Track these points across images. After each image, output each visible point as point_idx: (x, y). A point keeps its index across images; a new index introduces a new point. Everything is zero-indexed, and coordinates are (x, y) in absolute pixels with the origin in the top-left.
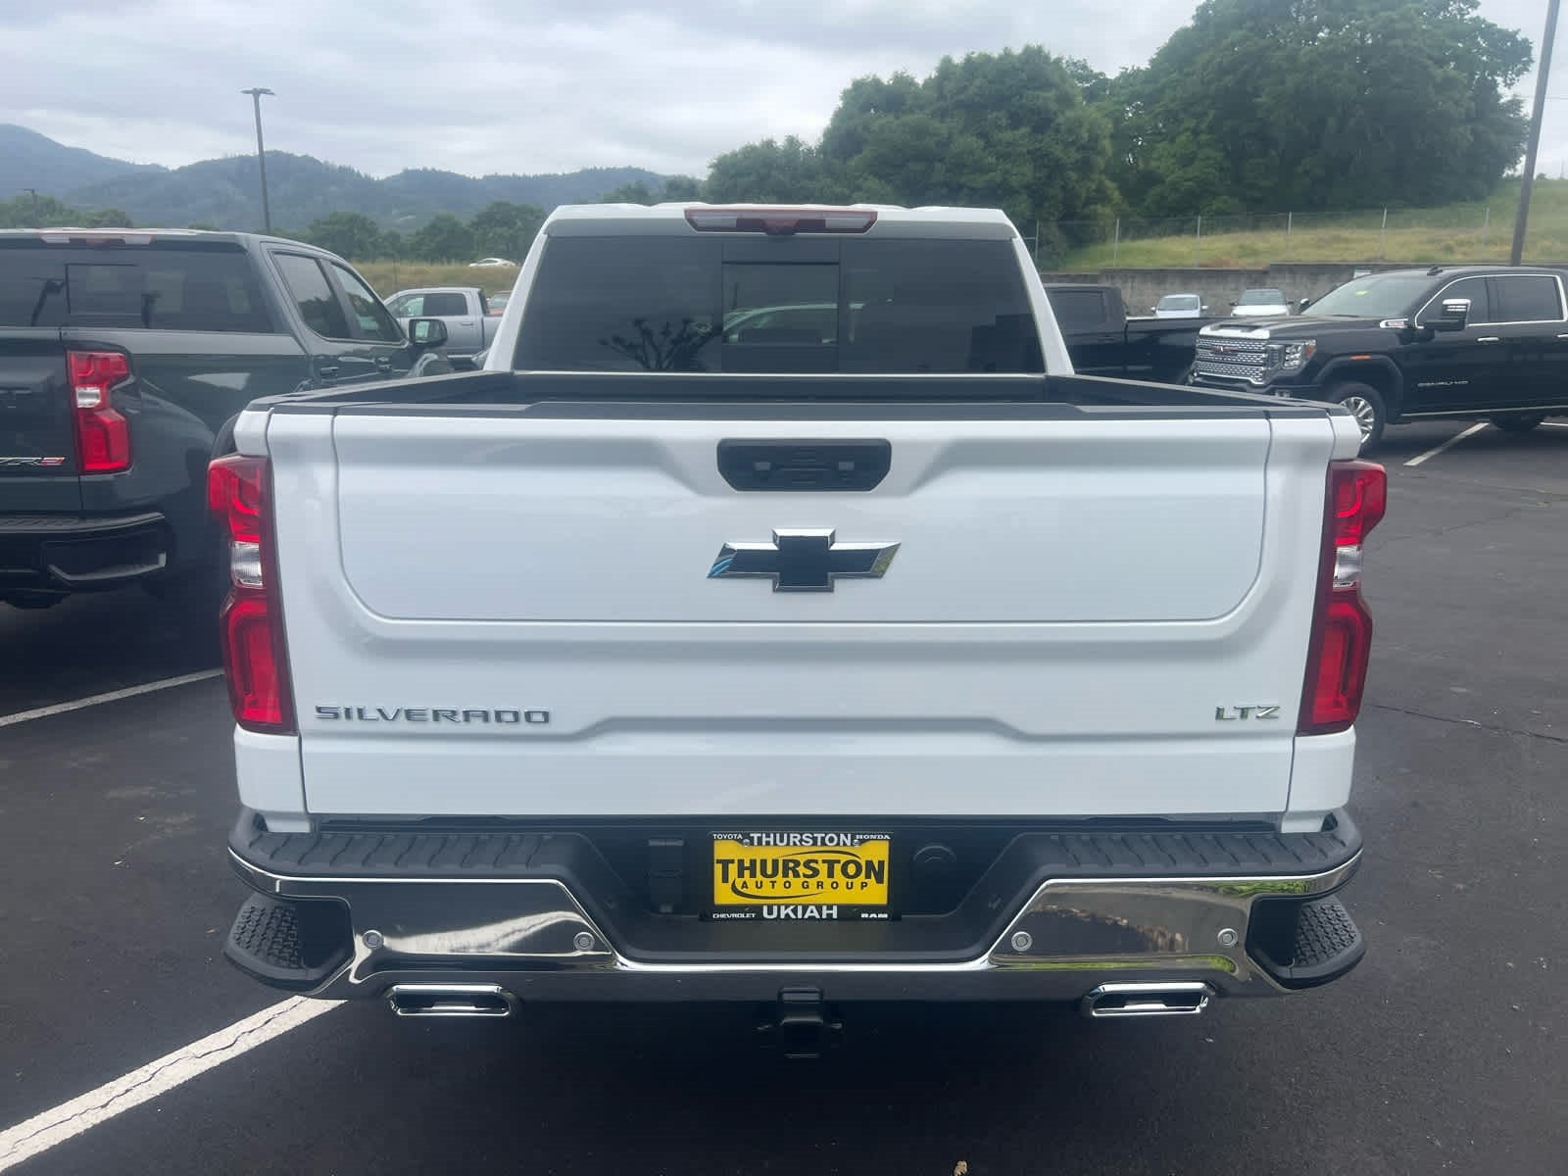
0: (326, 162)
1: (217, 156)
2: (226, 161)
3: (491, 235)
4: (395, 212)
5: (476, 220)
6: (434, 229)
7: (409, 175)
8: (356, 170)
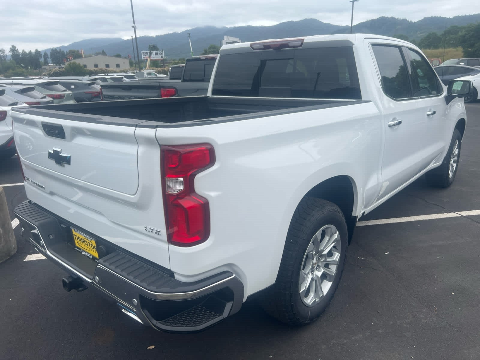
0: (398, 18)
1: (365, 21)
2: (367, 22)
3: (448, 38)
4: (418, 32)
5: (443, 33)
6: (428, 37)
7: (426, 19)
8: (407, 20)
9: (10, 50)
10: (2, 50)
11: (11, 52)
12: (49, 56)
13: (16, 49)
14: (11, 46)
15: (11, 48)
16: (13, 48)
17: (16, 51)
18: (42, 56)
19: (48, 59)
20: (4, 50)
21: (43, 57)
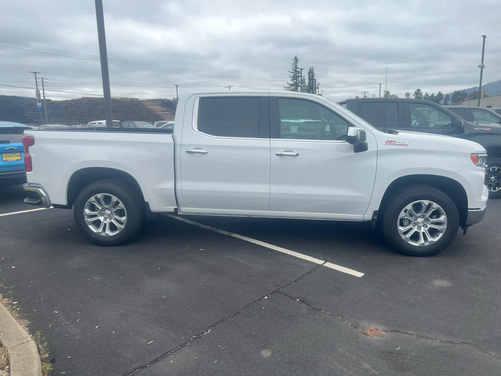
9: (414, 94)
10: (407, 93)
11: (415, 95)
12: (450, 98)
13: (420, 93)
14: (416, 90)
15: (415, 92)
16: (418, 91)
17: (420, 94)
18: (442, 99)
19: (448, 101)
20: (410, 94)
21: (444, 99)
